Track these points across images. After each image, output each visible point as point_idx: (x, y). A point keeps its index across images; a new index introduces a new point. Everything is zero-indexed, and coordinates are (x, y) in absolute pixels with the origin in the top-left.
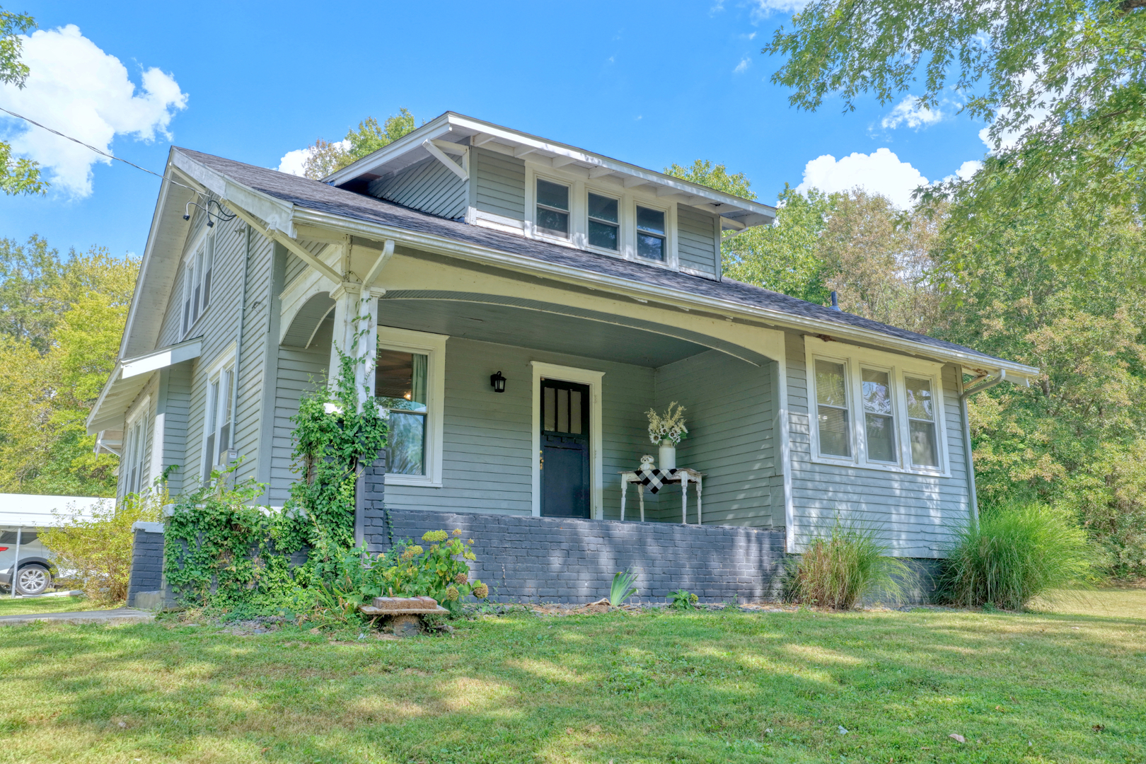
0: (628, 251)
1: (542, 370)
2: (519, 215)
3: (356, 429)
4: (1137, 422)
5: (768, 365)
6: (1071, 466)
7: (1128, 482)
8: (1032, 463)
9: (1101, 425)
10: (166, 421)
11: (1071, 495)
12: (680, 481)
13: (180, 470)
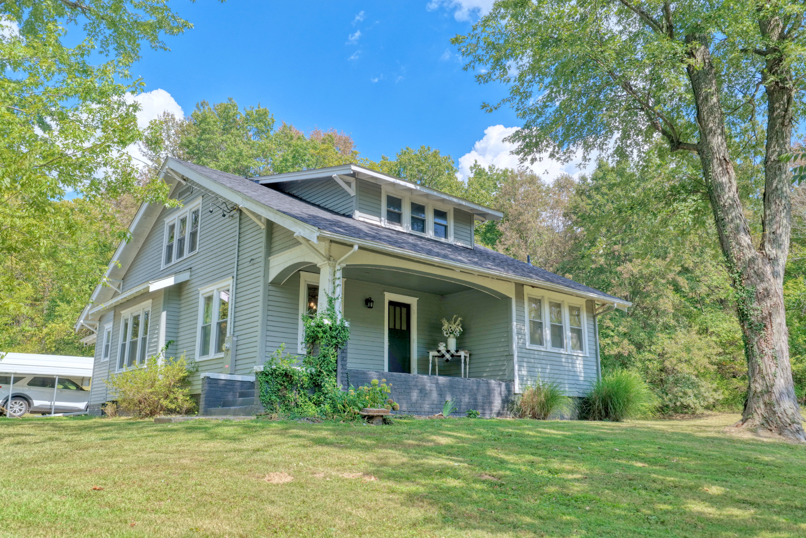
0: (430, 234)
1: (389, 296)
2: (378, 214)
3: (337, 332)
4: (678, 321)
5: (507, 299)
6: (639, 346)
7: (671, 357)
8: (617, 344)
9: (658, 322)
10: (167, 315)
11: (639, 364)
12: (460, 356)
13: (175, 344)
